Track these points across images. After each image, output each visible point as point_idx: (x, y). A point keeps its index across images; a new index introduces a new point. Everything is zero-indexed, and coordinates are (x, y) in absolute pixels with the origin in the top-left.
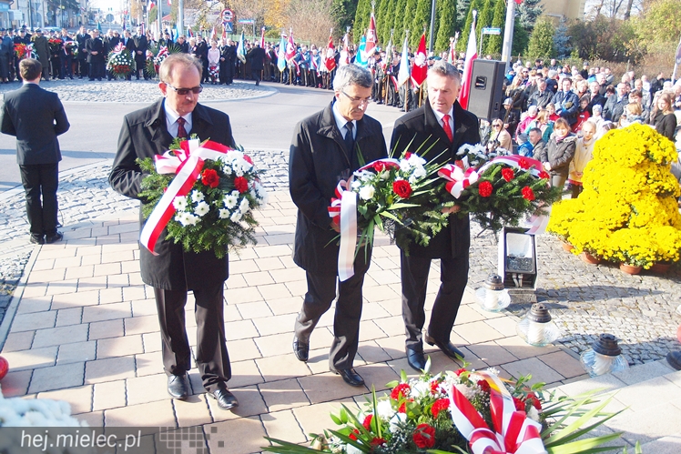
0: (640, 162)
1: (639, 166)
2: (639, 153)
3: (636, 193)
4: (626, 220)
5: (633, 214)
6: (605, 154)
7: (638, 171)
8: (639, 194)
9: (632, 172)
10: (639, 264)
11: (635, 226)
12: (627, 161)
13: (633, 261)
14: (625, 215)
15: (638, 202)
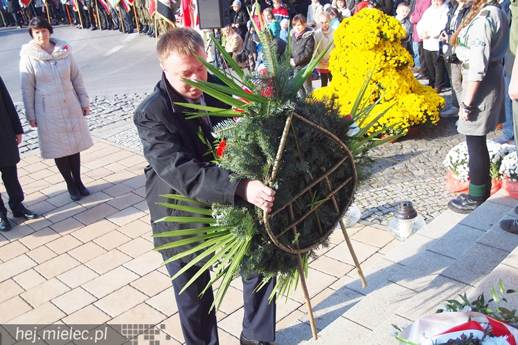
0: (377, 43)
1: (377, 47)
2: (375, 35)
3: (380, 71)
4: (377, 96)
5: (381, 91)
6: (346, 42)
7: (377, 52)
8: (382, 71)
9: (372, 54)
10: (397, 132)
11: (385, 101)
12: (367, 45)
13: (392, 131)
14: (375, 92)
15: (383, 79)
